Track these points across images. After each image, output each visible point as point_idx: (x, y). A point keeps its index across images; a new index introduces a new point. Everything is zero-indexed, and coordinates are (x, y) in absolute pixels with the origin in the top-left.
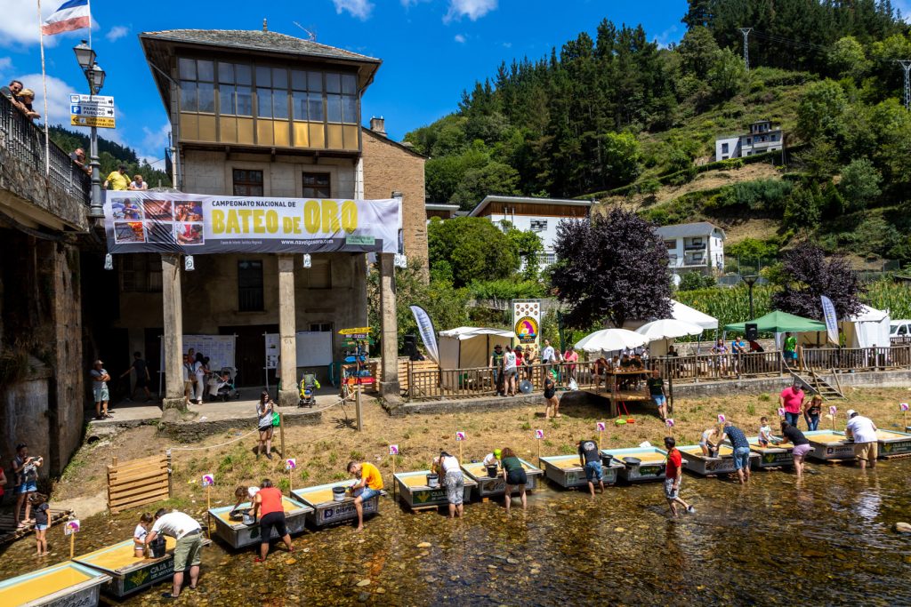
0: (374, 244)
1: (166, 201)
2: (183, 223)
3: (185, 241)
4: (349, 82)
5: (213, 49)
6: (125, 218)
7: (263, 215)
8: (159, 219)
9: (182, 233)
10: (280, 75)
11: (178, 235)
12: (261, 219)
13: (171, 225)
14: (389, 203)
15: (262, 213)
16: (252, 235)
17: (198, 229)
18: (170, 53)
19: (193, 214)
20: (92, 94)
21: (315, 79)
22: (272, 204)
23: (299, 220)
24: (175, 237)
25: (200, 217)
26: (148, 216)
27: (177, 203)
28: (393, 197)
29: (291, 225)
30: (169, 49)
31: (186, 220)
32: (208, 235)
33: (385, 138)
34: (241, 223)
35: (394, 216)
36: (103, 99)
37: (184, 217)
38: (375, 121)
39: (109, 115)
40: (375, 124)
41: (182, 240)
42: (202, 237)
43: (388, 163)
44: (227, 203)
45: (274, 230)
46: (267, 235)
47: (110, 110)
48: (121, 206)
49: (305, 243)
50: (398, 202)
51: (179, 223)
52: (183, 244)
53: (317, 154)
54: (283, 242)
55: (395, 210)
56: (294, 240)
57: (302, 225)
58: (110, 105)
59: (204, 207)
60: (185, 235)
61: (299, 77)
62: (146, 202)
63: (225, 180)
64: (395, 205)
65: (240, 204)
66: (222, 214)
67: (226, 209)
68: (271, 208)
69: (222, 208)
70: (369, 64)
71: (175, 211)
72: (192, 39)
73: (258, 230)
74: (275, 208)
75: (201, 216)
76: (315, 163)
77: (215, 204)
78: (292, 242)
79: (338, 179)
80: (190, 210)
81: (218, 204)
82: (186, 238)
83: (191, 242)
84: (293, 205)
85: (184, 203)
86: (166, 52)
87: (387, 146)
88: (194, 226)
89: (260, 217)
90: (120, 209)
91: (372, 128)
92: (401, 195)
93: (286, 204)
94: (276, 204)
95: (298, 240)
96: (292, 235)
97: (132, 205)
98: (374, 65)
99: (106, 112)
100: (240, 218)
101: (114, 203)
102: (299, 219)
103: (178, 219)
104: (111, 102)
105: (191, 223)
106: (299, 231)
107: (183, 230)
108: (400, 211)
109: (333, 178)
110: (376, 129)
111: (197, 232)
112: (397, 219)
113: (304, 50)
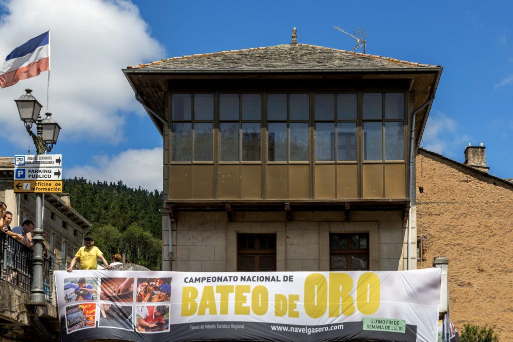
0: (403, 332)
1: (128, 278)
2: (145, 304)
3: (147, 328)
4: (394, 102)
5: (213, 77)
6: (77, 299)
7: (249, 292)
8: (118, 301)
9: (143, 317)
10: (300, 103)
11: (139, 320)
12: (245, 297)
13: (130, 308)
14: (429, 273)
15: (247, 289)
16: (231, 317)
17: (164, 311)
18: (163, 88)
19: (159, 292)
20: (38, 152)
21: (347, 102)
22: (261, 279)
23: (298, 300)
24: (135, 322)
25: (167, 296)
26: (105, 296)
27: (140, 281)
28: (434, 266)
29: (285, 304)
30: (161, 83)
31: (150, 300)
32: (176, 318)
33: (486, 175)
34: (218, 302)
35: (434, 292)
36: (51, 158)
37: (147, 298)
38: (470, 150)
39: (56, 177)
40: (470, 155)
41: (143, 327)
42: (167, 322)
43: (489, 211)
44: (203, 279)
45: (262, 311)
46: (252, 318)
47: (56, 170)
48: (74, 287)
49: (303, 330)
50: (441, 272)
51: (140, 305)
52: (143, 332)
53: (347, 207)
54: (273, 328)
55: (436, 284)
56: (289, 326)
57: (300, 305)
58: (57, 164)
59: (173, 284)
60: (146, 320)
61: (324, 103)
62: (105, 281)
63: (226, 249)
64: (437, 276)
65: (220, 279)
66: (195, 292)
67: (200, 287)
68: (259, 283)
69: (196, 285)
70: (423, 75)
71: (136, 289)
72: (187, 68)
73: (239, 310)
74: (265, 284)
75: (169, 295)
76: (347, 219)
77: (188, 280)
78: (285, 329)
79: (380, 241)
80: (156, 288)
81: (191, 280)
82: (147, 324)
83: (153, 328)
84: (290, 279)
85: (149, 280)
86: (159, 87)
87: (489, 187)
88: (158, 307)
89: (244, 294)
90: (73, 290)
91: (467, 161)
92: (446, 263)
93: (281, 278)
94: (267, 279)
95: (294, 326)
96: (286, 320)
97: (87, 285)
98: (431, 76)
99: (52, 174)
100: (218, 296)
101: (67, 283)
102: (296, 298)
103: (140, 299)
104: (58, 161)
105: (156, 304)
106: (296, 315)
107: (145, 313)
108: (444, 285)
109: (373, 238)
110: (473, 162)
111: (162, 315)
112: (438, 297)
113: (335, 65)
